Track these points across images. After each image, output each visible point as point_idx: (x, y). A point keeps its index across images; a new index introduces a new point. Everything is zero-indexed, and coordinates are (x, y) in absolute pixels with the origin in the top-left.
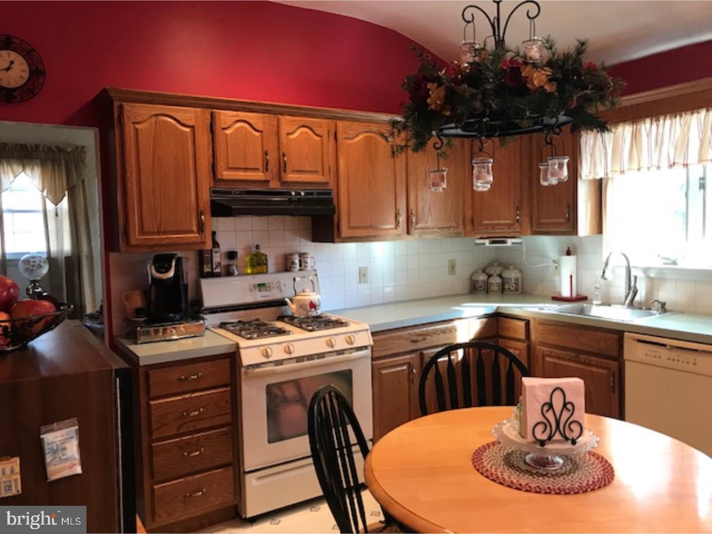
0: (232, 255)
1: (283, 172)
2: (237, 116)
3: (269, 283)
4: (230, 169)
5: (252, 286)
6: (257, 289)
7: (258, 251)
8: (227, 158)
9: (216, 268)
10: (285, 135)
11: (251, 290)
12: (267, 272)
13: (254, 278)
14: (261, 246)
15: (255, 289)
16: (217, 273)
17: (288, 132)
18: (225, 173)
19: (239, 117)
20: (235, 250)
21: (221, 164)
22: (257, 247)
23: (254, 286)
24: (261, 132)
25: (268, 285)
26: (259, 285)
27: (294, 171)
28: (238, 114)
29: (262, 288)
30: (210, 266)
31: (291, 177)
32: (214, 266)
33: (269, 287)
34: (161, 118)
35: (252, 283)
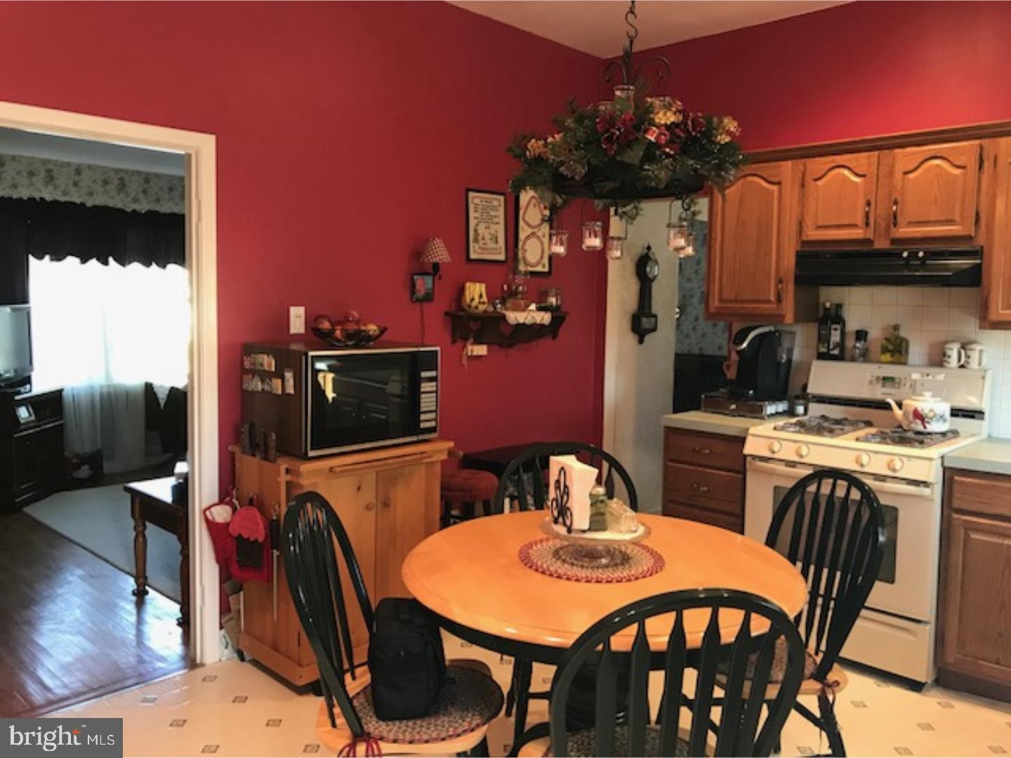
0: (861, 335)
1: (892, 226)
2: (833, 161)
3: (900, 379)
4: (819, 227)
5: (874, 378)
6: (881, 382)
7: (896, 333)
8: (816, 215)
9: (832, 350)
10: (901, 174)
11: (871, 382)
12: (905, 363)
13: (879, 367)
14: (902, 327)
15: (878, 383)
16: (833, 355)
17: (905, 170)
18: (811, 233)
19: (835, 162)
20: (865, 329)
21: (809, 222)
22: (896, 328)
23: (878, 378)
24: (864, 176)
25: (897, 380)
26: (884, 379)
27: (910, 224)
28: (834, 159)
29: (888, 384)
30: (826, 345)
31: (903, 232)
32: (831, 346)
33: (899, 383)
34: (750, 179)
35: (875, 375)
